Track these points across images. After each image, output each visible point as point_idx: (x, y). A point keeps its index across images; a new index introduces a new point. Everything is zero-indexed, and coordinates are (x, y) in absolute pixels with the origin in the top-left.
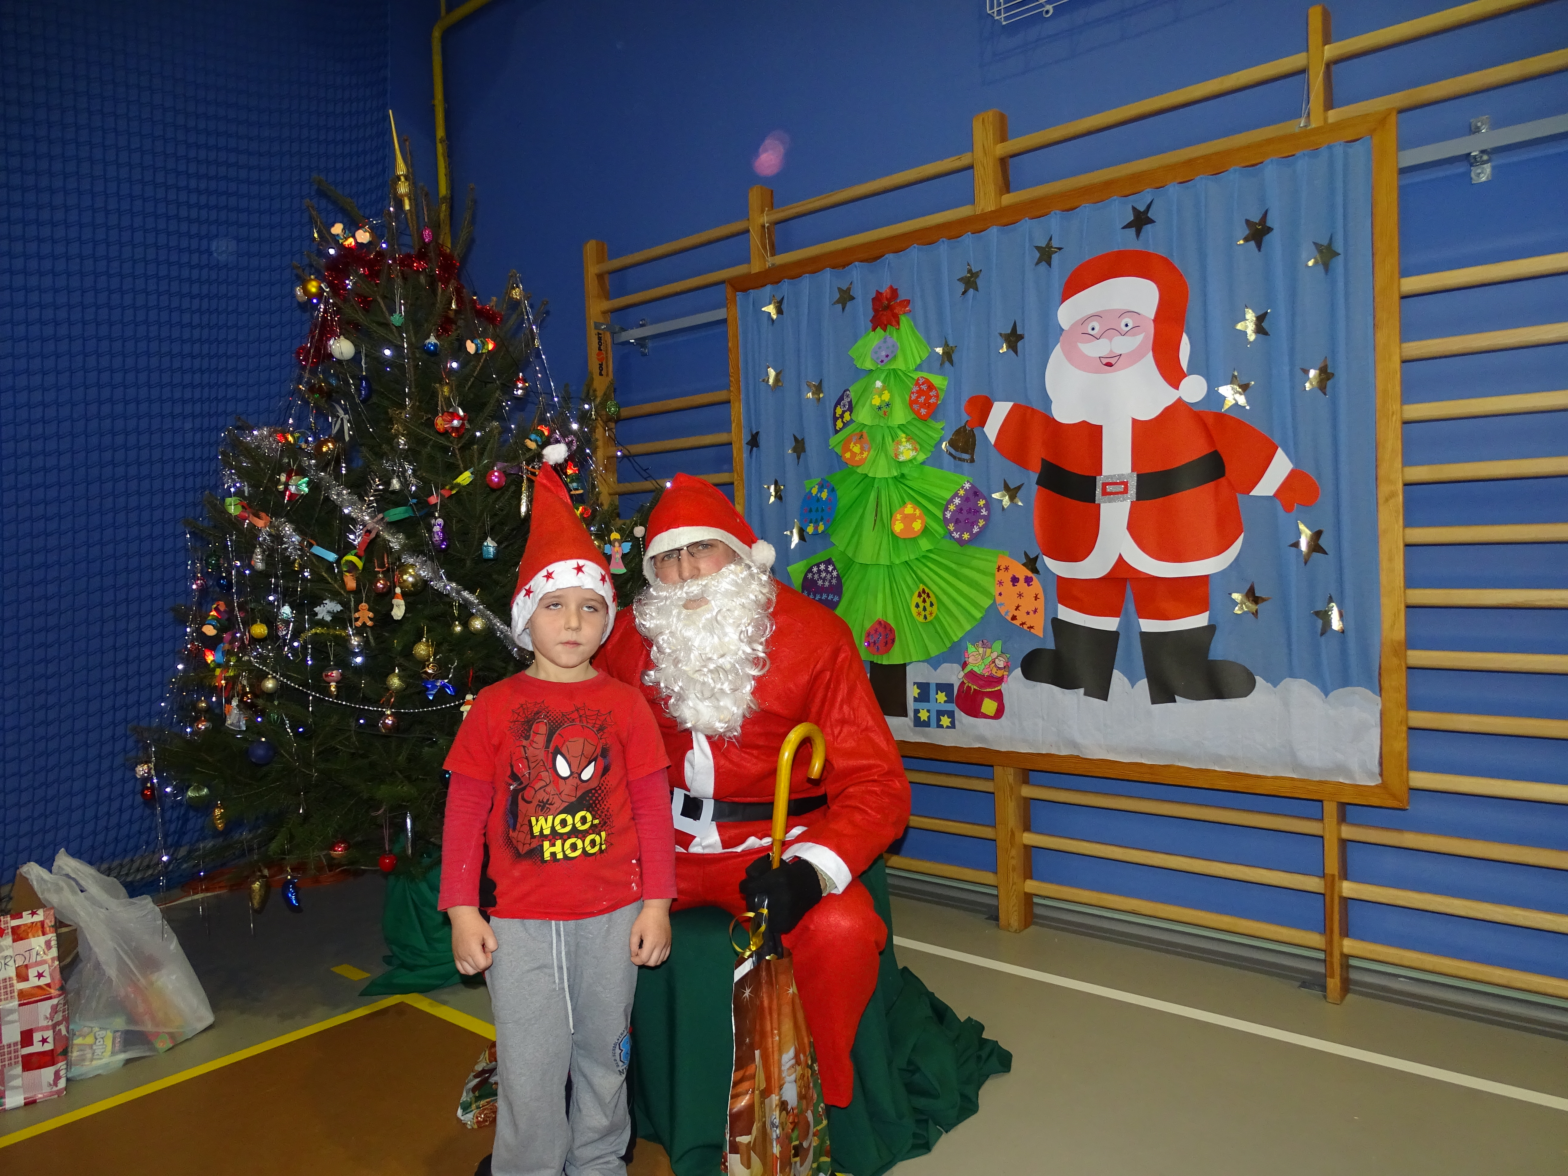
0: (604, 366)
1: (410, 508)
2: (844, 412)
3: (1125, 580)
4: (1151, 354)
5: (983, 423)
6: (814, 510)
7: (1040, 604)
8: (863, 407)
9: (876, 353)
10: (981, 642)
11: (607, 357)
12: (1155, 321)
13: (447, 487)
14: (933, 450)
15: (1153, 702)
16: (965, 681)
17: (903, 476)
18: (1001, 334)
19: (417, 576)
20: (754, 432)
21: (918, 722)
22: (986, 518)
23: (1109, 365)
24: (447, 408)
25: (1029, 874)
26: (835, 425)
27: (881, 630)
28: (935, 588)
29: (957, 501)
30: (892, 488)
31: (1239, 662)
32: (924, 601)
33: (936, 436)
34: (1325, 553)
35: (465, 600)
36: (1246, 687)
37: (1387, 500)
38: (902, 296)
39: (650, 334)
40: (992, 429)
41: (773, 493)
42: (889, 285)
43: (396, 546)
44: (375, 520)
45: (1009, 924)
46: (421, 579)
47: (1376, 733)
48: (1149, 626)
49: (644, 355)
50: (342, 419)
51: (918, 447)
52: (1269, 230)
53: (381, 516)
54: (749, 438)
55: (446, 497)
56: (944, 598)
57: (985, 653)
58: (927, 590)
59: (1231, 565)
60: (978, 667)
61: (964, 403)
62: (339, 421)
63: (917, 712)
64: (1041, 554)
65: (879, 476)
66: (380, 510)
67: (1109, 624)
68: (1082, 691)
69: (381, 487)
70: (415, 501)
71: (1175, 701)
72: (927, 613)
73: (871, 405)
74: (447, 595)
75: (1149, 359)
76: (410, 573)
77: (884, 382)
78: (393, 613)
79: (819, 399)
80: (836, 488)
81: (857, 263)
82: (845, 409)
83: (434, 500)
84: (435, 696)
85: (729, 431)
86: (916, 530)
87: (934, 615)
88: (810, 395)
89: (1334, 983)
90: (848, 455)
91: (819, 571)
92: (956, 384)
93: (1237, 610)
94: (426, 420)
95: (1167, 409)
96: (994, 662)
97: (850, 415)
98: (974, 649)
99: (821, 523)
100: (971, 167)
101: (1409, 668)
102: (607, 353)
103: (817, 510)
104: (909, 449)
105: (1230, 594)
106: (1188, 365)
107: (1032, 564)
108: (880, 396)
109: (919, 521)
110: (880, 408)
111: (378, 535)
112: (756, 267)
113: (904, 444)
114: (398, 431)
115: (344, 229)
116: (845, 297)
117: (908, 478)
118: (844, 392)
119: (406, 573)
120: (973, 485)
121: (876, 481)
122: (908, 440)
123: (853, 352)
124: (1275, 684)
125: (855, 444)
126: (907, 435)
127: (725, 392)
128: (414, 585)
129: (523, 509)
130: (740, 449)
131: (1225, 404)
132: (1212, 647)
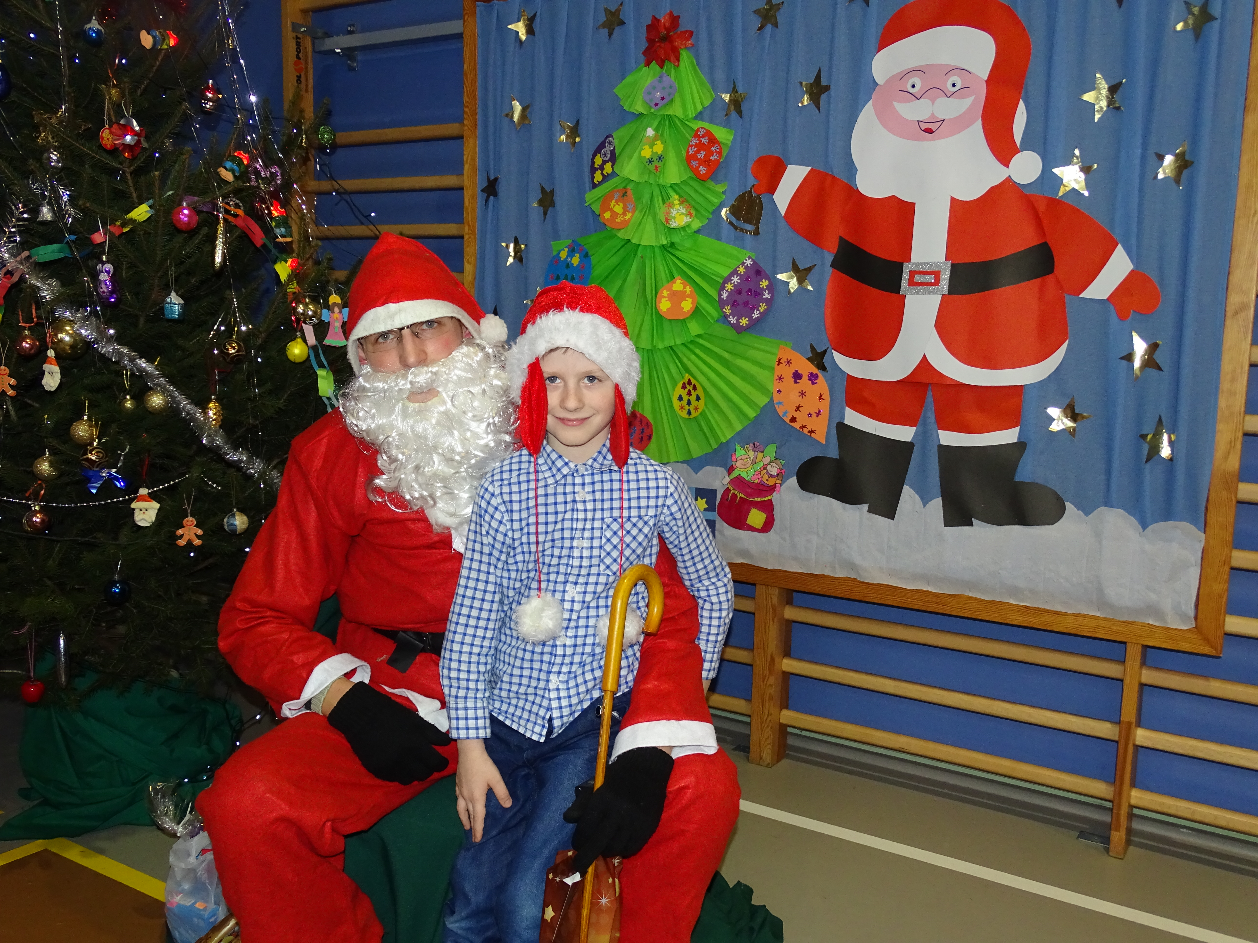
0: (303, 79)
1: (66, 245)
2: (604, 162)
3: (925, 385)
4: (980, 121)
5: (772, 190)
7: (825, 406)
8: (630, 157)
9: (649, 93)
10: (752, 445)
11: (307, 68)
12: (988, 82)
13: (118, 223)
14: (711, 216)
15: (946, 525)
16: (731, 488)
17: (672, 245)
18: (801, 82)
19: (76, 335)
20: (492, 178)
22: (768, 302)
23: (929, 131)
24: (116, 117)
25: (785, 704)
26: (593, 177)
28: (702, 378)
29: (736, 279)
30: (659, 258)
31: (1049, 485)
32: (689, 394)
33: (715, 200)
34: (1160, 368)
35: (142, 370)
36: (1054, 512)
37: (1236, 313)
38: (685, 25)
39: (358, 44)
40: (783, 197)
41: (512, 254)
42: (668, 11)
43: (46, 294)
44: (18, 259)
45: (761, 759)
46: (81, 340)
47: (1195, 572)
48: (949, 438)
49: (351, 69)
51: (693, 211)
53: (26, 254)
54: (485, 184)
55: (117, 235)
56: (713, 392)
57: (756, 457)
58: (693, 381)
59: (1049, 377)
60: (747, 473)
61: (750, 164)
64: (830, 348)
65: (644, 243)
66: (24, 245)
67: (903, 433)
68: (866, 507)
69: (25, 216)
70: (73, 237)
71: (971, 524)
72: (692, 408)
73: (641, 158)
74: (117, 363)
75: (977, 127)
76: (67, 332)
77: (656, 130)
78: (43, 382)
79: (574, 144)
80: (590, 253)
82: (606, 159)
83: (99, 237)
84: (99, 489)
85: (460, 173)
86: (685, 310)
87: (700, 411)
88: (563, 138)
89: (1119, 836)
90: (607, 215)
92: (743, 139)
93: (1054, 427)
94: (85, 130)
95: (993, 190)
97: (612, 166)
98: (743, 452)
101: (1239, 502)
102: (306, 63)
104: (682, 214)
105: (1046, 408)
106: (1022, 139)
107: (818, 358)
108: (651, 147)
109: (690, 300)
110: (650, 162)
111: (22, 280)
113: (677, 207)
114: (48, 142)
116: (613, 21)
117: (679, 248)
118: (607, 137)
119: (62, 331)
120: (754, 262)
121: (640, 249)
122: (682, 203)
123: (620, 91)
124: (1087, 513)
125: (617, 202)
126: (680, 196)
127: (457, 125)
128: (73, 346)
129: (218, 259)
130: (472, 197)
131: (1062, 188)
132: (1019, 467)
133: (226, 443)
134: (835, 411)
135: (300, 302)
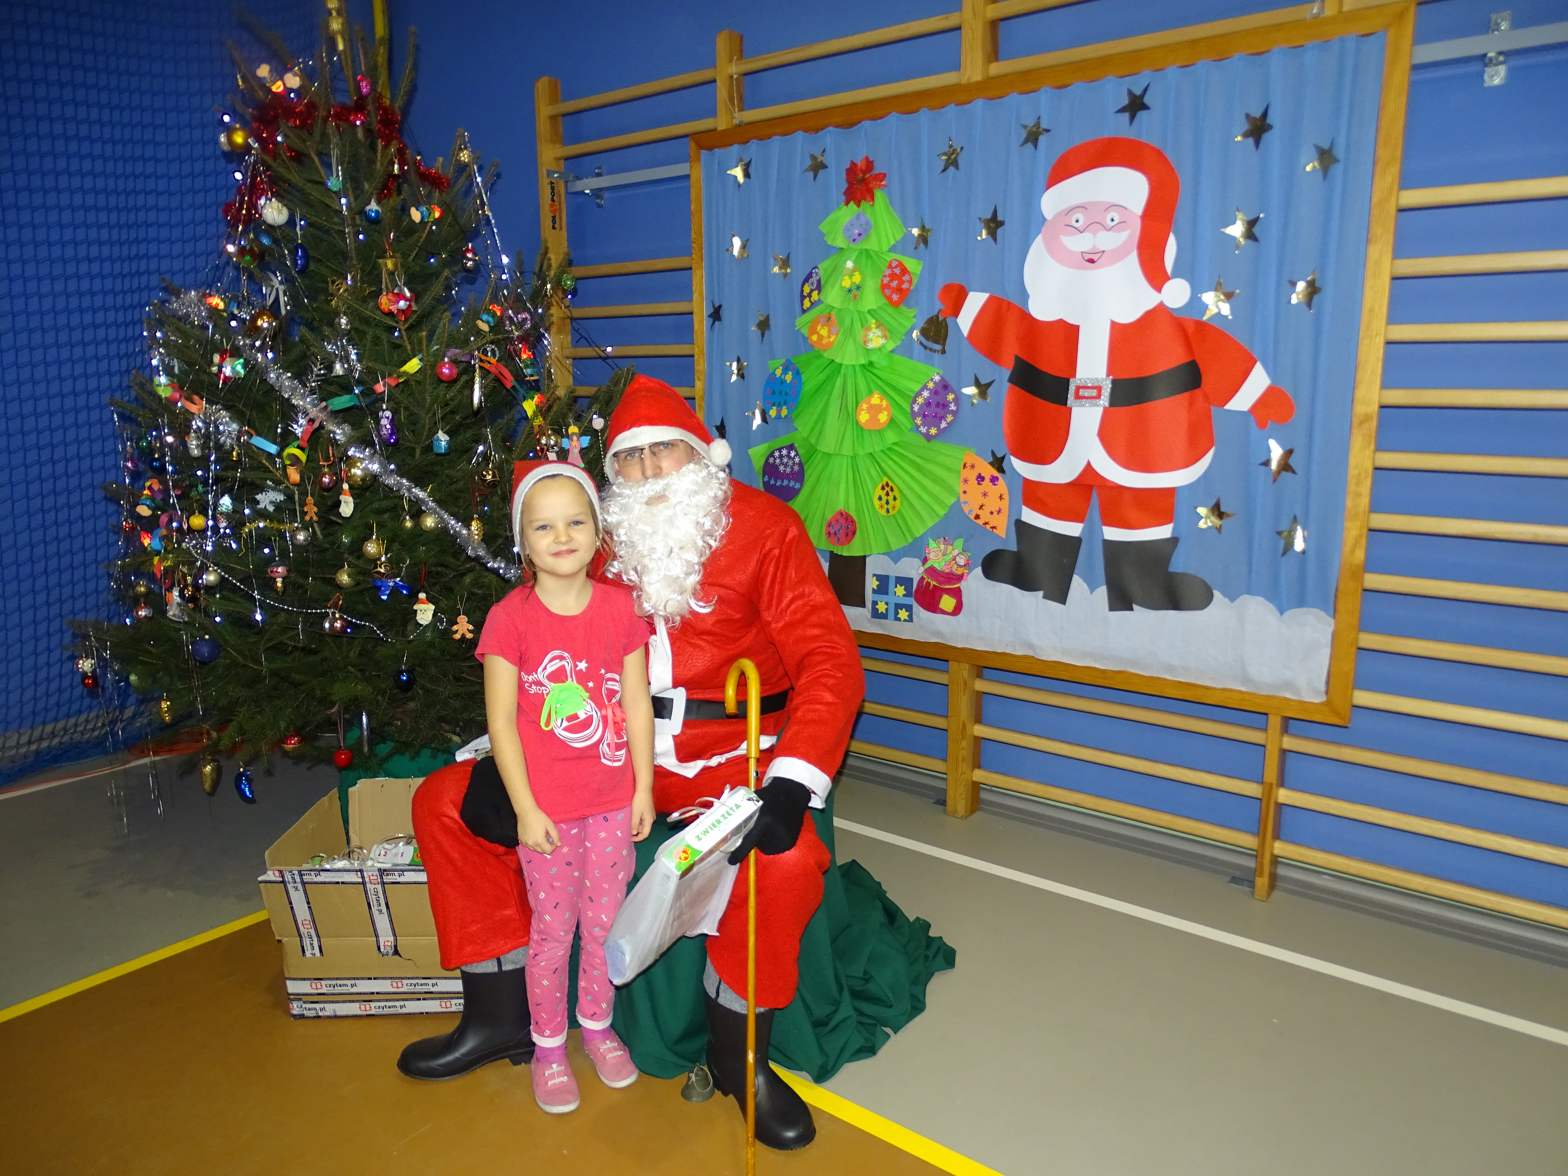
0: (557, 219)
1: (355, 396)
2: (812, 291)
3: (1091, 487)
4: (1136, 252)
5: (956, 313)
6: (777, 393)
7: (1005, 505)
8: (833, 286)
9: (848, 230)
10: (942, 539)
11: (560, 209)
12: (1142, 217)
13: (395, 376)
14: (904, 337)
15: (1111, 609)
16: (925, 577)
17: (871, 363)
18: (980, 219)
19: (365, 470)
20: (717, 305)
21: (876, 614)
22: (954, 413)
23: (1092, 261)
24: (392, 286)
25: (977, 764)
26: (802, 304)
27: (842, 521)
28: (898, 481)
29: (926, 394)
30: (859, 375)
31: (1199, 575)
32: (887, 494)
33: (907, 324)
34: (1294, 472)
35: (417, 497)
36: (1203, 599)
37: (1361, 423)
38: (878, 169)
39: (605, 185)
40: (966, 320)
41: (735, 371)
42: (864, 156)
43: (341, 437)
44: (318, 408)
45: (956, 811)
46: (369, 474)
47: (1326, 652)
48: (1112, 534)
49: (599, 206)
50: (277, 289)
51: (888, 334)
52: (1270, 127)
53: (324, 404)
54: (712, 311)
55: (394, 386)
56: (907, 493)
57: (946, 549)
58: (891, 484)
59: (1198, 481)
60: (939, 563)
61: (937, 290)
62: (274, 291)
63: (875, 603)
64: (1008, 454)
65: (846, 362)
66: (323, 397)
67: (1072, 529)
68: (1041, 593)
69: (322, 372)
70: (361, 388)
71: (1132, 609)
72: (890, 507)
73: (842, 287)
74: (398, 491)
75: (1133, 258)
76: (358, 467)
77: (855, 262)
78: (341, 510)
79: (786, 275)
80: (801, 371)
81: (831, 128)
82: (813, 288)
83: (380, 387)
84: (388, 596)
85: (690, 300)
86: (882, 421)
87: (896, 509)
88: (776, 269)
89: (1262, 882)
90: (815, 338)
91: (781, 457)
92: (930, 270)
93: (1202, 524)
94: (369, 293)
95: (1147, 313)
96: (954, 559)
97: (819, 294)
98: (935, 545)
99: (784, 407)
100: (959, 28)
101: (1365, 590)
102: (560, 204)
103: (781, 393)
104: (878, 336)
105: (1196, 508)
106: (1173, 268)
107: (998, 463)
108: (851, 278)
109: (886, 413)
110: (850, 291)
111: (321, 427)
112: (722, 123)
113: (874, 330)
114: (340, 307)
115: (270, 71)
116: (818, 167)
117: (876, 366)
118: (814, 268)
119: (354, 466)
120: (942, 378)
121: (843, 368)
122: (879, 326)
123: (824, 227)
124: (1232, 600)
125: (822, 326)
126: (877, 321)
127: (686, 258)
128: (363, 480)
129: (476, 401)
130: (701, 321)
131: (1208, 312)
132: (1173, 560)
133: (487, 553)
134: (1014, 510)
135: (544, 434)
